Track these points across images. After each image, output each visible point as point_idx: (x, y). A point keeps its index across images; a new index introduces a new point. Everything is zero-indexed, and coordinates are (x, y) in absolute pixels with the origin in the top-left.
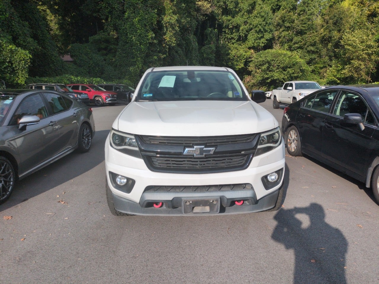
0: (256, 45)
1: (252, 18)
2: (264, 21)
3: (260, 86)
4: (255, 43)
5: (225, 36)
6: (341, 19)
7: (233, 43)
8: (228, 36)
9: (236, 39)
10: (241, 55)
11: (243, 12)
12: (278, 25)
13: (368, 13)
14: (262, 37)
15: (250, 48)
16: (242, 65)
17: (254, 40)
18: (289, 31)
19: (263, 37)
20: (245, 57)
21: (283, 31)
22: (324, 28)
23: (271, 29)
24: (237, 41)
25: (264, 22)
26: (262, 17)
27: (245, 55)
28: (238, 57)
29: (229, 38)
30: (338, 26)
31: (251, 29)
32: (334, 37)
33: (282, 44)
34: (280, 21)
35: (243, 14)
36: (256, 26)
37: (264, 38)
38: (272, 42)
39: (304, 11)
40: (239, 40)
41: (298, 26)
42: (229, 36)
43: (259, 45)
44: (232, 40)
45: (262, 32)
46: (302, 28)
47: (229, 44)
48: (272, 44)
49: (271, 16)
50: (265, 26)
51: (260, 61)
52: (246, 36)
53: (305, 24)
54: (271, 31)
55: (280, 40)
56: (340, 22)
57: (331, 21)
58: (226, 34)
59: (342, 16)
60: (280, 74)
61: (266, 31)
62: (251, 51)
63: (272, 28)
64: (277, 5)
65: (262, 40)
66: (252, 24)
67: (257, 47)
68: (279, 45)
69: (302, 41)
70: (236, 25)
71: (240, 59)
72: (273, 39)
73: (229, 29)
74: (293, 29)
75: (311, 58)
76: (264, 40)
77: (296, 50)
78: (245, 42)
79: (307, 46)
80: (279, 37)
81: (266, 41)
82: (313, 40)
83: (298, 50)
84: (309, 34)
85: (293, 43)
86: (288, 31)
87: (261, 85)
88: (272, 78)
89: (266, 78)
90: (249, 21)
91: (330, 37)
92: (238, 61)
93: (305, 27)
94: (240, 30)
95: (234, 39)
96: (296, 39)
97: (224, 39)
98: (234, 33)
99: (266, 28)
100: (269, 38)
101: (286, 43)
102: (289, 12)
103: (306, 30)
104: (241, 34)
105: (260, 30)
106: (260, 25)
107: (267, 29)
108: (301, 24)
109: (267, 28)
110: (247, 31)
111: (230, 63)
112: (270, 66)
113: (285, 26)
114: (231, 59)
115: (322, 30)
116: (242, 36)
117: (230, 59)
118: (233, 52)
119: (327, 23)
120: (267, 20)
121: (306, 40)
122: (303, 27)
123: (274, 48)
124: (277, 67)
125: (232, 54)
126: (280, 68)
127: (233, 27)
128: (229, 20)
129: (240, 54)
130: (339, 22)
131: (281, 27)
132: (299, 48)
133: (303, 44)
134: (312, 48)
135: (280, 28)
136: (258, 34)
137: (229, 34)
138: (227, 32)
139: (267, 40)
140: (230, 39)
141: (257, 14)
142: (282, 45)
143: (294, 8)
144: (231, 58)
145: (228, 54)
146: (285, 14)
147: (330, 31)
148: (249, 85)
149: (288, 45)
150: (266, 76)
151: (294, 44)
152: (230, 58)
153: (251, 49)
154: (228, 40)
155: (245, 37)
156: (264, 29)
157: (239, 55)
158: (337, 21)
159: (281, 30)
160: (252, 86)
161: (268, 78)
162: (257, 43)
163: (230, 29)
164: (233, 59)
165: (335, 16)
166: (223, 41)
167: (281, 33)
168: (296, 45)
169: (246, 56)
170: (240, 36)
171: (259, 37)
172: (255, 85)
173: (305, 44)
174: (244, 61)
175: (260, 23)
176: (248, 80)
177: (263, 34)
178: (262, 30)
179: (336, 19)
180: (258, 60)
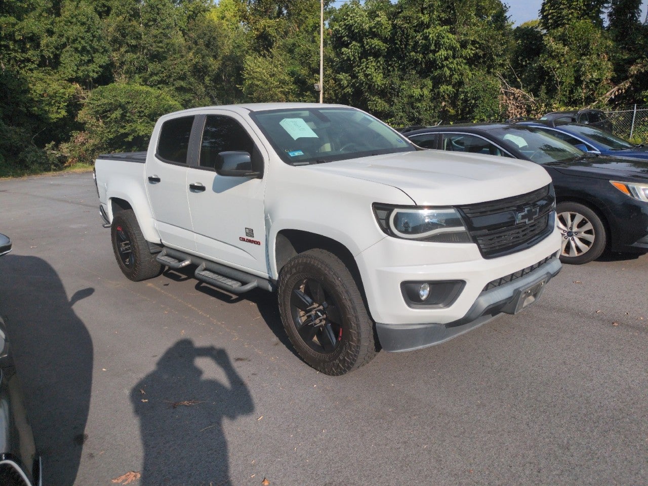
0: (80, 74)
1: (62, 24)
2: (87, 32)
3: (110, 149)
4: (79, 72)
5: (9, 54)
6: (214, 38)
7: (31, 70)
8: (16, 54)
9: (37, 62)
10: (55, 93)
11: (39, 10)
12: (115, 41)
13: (256, 33)
14: (91, 61)
15: (71, 80)
16: (63, 113)
17: (76, 65)
18: (139, 54)
19: (93, 60)
20: (66, 97)
21: (126, 52)
22: (193, 51)
23: (105, 47)
24: (39, 65)
25: (88, 34)
26: (83, 24)
27: (64, 94)
28: (51, 97)
29: (20, 59)
30: (212, 49)
31: (64, 45)
32: (210, 66)
33: (130, 74)
34: (117, 35)
35: (41, 15)
36: (74, 41)
37: (94, 62)
38: (110, 71)
39: (155, 20)
40: (42, 64)
41: (152, 46)
42: (19, 56)
43: (88, 76)
44: (26, 64)
45: (88, 51)
46: (158, 49)
47: (23, 72)
48: (111, 74)
49: (99, 23)
50: (92, 41)
51: (104, 105)
52: (57, 57)
53: (161, 42)
54: (106, 51)
55: (125, 67)
56: (214, 43)
57: (201, 41)
58: (10, 50)
59: (215, 35)
60: (146, 127)
61: (95, 51)
62: (75, 86)
63: (107, 46)
64: (104, 6)
65: (91, 67)
66: (63, 35)
67: (85, 79)
68: (123, 76)
69: (163, 71)
70: (31, 34)
71: (56, 101)
72: (111, 64)
73: (15, 41)
74: (144, 49)
75: (184, 100)
76: (94, 66)
77: (156, 85)
78: (57, 69)
79: (174, 80)
80: (123, 63)
81: (101, 69)
82: (182, 70)
83: (160, 86)
84: (171, 60)
85: (148, 73)
86: (134, 52)
87: (110, 147)
88: (136, 135)
89: (122, 134)
90: (55, 29)
91: (206, 67)
92: (52, 105)
93: (162, 47)
94: (42, 45)
95: (33, 63)
96: (151, 67)
97: (9, 61)
98: (29, 49)
99: (95, 44)
100: (104, 64)
101: (135, 73)
102: (130, 20)
103: (164, 52)
104: (45, 53)
105: (84, 48)
106: (83, 38)
107: (96, 47)
108: (155, 42)
109: (97, 45)
110: (57, 48)
111: (36, 109)
112: (126, 112)
113: (127, 44)
114: (37, 101)
115: (191, 54)
116: (49, 57)
117: (34, 101)
118: (39, 88)
119: (196, 43)
120: (94, 32)
121: (169, 70)
122: (158, 47)
123: (116, 81)
124: (138, 114)
125: (35, 91)
126: (145, 116)
127: (25, 38)
128: (14, 25)
129: (55, 91)
130: (212, 43)
131: (121, 46)
132: (160, 82)
133: (166, 76)
134: (182, 83)
135: (119, 47)
136: (82, 56)
137: (16, 51)
138: (11, 47)
139: (100, 67)
140: (23, 62)
141: (70, 18)
142: (130, 77)
143: (136, 14)
144: (37, 99)
145: (28, 91)
146: (123, 22)
147: (203, 57)
148: (87, 150)
149: (140, 77)
150: (122, 131)
151: (151, 75)
152: (32, 99)
153: (73, 82)
154: (17, 63)
155: (54, 58)
156: (91, 47)
157: (51, 93)
158: (209, 42)
159: (123, 50)
160: (93, 151)
161: (126, 135)
162: (83, 71)
163: (17, 41)
164: (40, 102)
165: (205, 34)
166: (5, 65)
167: (123, 56)
168: (155, 78)
169: (67, 95)
170: (43, 56)
171: (84, 61)
172: (98, 149)
173: (170, 77)
174: (66, 104)
175: (81, 35)
176: (81, 139)
177: (91, 55)
178: (88, 48)
179: (206, 38)
180: (99, 103)
